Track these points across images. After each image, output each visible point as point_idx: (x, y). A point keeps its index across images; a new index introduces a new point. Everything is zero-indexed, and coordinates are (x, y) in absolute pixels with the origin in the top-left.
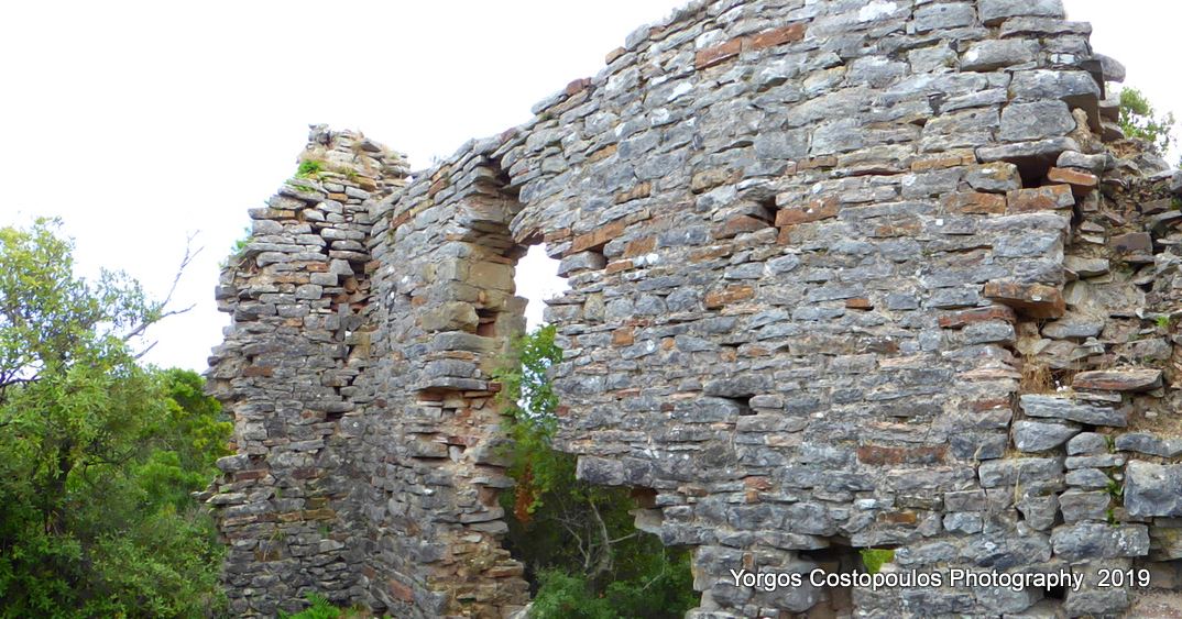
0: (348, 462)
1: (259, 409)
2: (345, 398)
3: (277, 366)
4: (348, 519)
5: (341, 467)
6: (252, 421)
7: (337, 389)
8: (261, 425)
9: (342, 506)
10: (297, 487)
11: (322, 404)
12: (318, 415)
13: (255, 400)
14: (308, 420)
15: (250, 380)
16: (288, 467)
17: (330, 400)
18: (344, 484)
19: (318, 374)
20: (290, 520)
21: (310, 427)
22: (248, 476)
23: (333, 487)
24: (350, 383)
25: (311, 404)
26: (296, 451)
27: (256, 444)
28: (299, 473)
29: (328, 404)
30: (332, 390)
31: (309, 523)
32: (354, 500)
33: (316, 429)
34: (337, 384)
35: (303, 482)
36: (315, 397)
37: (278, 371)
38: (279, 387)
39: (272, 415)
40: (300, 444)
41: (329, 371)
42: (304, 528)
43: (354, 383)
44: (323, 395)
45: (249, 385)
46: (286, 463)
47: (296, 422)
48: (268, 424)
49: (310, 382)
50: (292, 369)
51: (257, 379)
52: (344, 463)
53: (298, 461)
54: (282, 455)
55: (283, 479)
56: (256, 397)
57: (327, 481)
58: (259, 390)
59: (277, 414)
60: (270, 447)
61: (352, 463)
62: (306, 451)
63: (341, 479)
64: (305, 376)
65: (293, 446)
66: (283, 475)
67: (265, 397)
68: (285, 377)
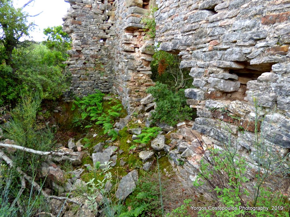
0: (108, 54)
1: (78, 35)
2: (107, 34)
3: (83, 21)
4: (108, 71)
5: (106, 56)
6: (76, 39)
7: (104, 30)
8: (79, 41)
9: (106, 67)
10: (92, 60)
11: (99, 35)
12: (98, 39)
13: (77, 32)
14: (95, 40)
15: (74, 25)
16: (89, 54)
17: (102, 34)
18: (107, 61)
19: (98, 25)
20: (90, 70)
21: (96, 42)
22: (76, 56)
23: (103, 61)
24: (109, 29)
25: (96, 35)
26: (91, 50)
27: (78, 46)
28: (92, 57)
29: (101, 35)
30: (102, 31)
31: (96, 71)
32: (110, 65)
33: (97, 43)
34: (104, 29)
35: (94, 59)
36: (97, 33)
37: (84, 23)
38: (84, 28)
39: (82, 38)
40: (92, 48)
41: (101, 24)
42: (95, 73)
43: (110, 29)
44: (99, 32)
45: (74, 27)
46: (88, 53)
47: (91, 41)
48: (81, 40)
49: (95, 28)
50: (88, 23)
51: (76, 25)
52: (107, 54)
53: (92, 53)
54: (87, 51)
55: (87, 58)
56: (77, 31)
57: (102, 59)
58: (77, 29)
59: (84, 38)
60: (83, 48)
61: (110, 54)
62: (95, 50)
63: (106, 59)
64: (93, 25)
65: (90, 48)
66: (88, 57)
67: (80, 32)
68: (86, 26)
